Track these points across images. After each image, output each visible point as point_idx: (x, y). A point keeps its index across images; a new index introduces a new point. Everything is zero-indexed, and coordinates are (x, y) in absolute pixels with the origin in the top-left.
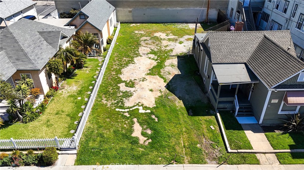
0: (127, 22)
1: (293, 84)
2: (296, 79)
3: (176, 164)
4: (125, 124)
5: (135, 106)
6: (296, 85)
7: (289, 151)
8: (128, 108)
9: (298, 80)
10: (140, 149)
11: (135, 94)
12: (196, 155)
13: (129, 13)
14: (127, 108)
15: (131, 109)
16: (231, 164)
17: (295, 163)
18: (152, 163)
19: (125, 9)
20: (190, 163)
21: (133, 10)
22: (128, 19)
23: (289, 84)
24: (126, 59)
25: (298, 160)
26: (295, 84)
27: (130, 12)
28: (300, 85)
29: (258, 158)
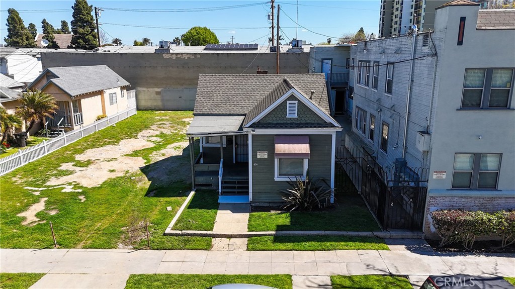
0: (153, 108)
1: (282, 122)
2: (285, 113)
3: (58, 248)
4: (21, 202)
5: (63, 185)
6: (287, 124)
7: (274, 232)
8: (49, 187)
9: (288, 115)
10: (15, 231)
11: (79, 173)
12: (106, 238)
13: (156, 94)
14: (45, 187)
15: (50, 188)
16: (157, 249)
17: (273, 248)
18: (15, 247)
19: (151, 90)
20: (84, 248)
21: (161, 90)
22: (155, 104)
23: (275, 122)
24: (108, 140)
25: (281, 246)
26: (285, 122)
27: (158, 93)
28: (292, 124)
29: (213, 243)
